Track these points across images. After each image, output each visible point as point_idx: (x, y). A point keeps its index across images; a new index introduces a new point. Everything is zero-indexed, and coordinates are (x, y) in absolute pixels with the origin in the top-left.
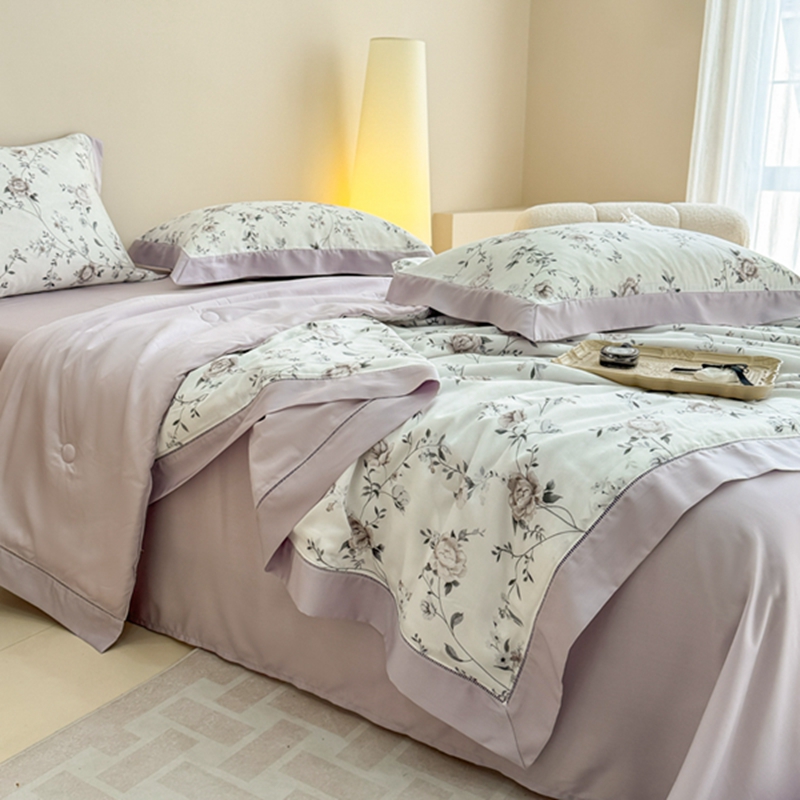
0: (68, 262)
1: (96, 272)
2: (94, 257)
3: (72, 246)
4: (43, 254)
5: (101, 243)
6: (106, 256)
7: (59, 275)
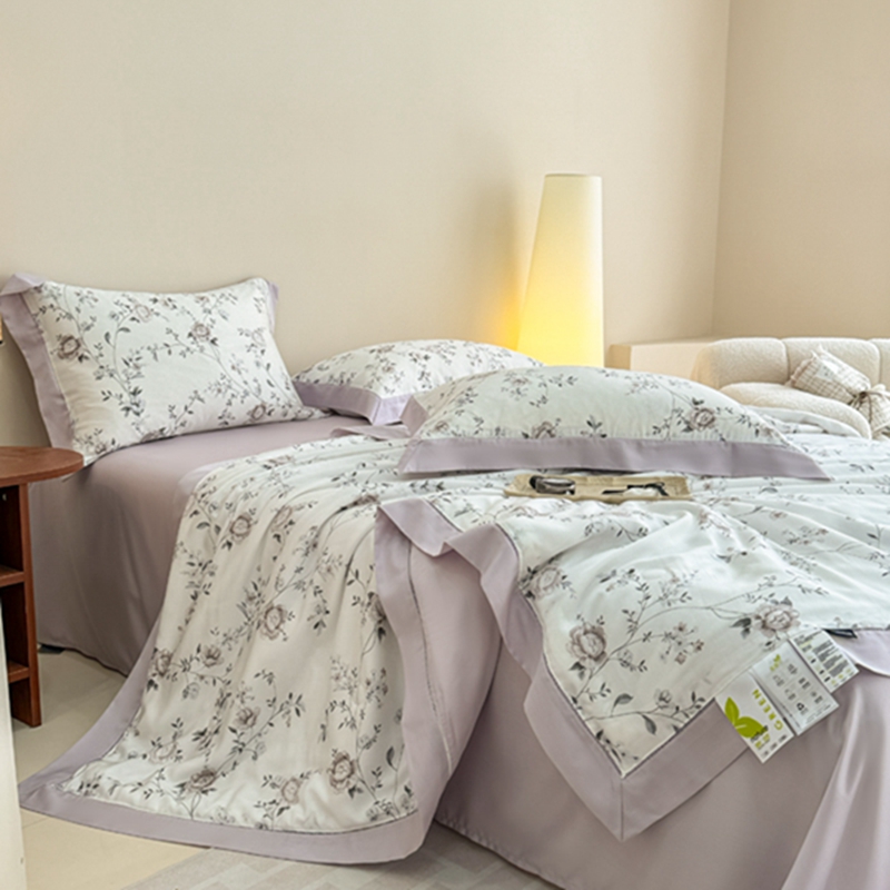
0: (242, 402)
1: (267, 411)
2: (266, 397)
3: (246, 387)
4: (220, 395)
5: (273, 383)
6: (278, 396)
7: (234, 415)
